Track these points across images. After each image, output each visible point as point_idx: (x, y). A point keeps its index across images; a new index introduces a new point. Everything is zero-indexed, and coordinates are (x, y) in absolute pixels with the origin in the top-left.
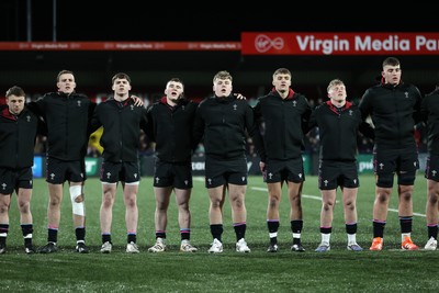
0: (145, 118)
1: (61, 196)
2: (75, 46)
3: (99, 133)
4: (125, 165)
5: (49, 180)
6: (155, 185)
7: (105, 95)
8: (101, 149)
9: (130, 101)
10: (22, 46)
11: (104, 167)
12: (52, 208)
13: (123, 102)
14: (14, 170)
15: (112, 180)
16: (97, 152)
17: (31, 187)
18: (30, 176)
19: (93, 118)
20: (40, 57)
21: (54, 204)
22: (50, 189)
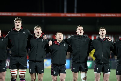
0: (113, 46)
1: (77, 77)
2: (84, 15)
3: (93, 51)
4: (105, 65)
5: (72, 71)
6: (117, 74)
8: (94, 58)
9: (106, 39)
10: (62, 15)
11: (96, 66)
13: (103, 39)
14: (59, 66)
15: (99, 72)
16: (92, 60)
17: (65, 73)
18: (65, 69)
19: (91, 45)
20: (69, 20)
22: (73, 74)
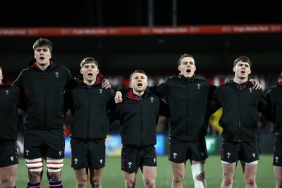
1: (183, 174)
2: (194, 30)
3: (218, 114)
4: (244, 145)
5: (172, 159)
6: (275, 164)
7: (222, 76)
8: (221, 129)
9: (249, 84)
10: (144, 31)
11: (224, 147)
12: (175, 186)
13: (243, 84)
14: (139, 149)
15: (231, 160)
16: (217, 133)
17: (155, 165)
18: (154, 155)
19: (213, 99)
20: (161, 41)
21: (177, 182)
22: (173, 167)
